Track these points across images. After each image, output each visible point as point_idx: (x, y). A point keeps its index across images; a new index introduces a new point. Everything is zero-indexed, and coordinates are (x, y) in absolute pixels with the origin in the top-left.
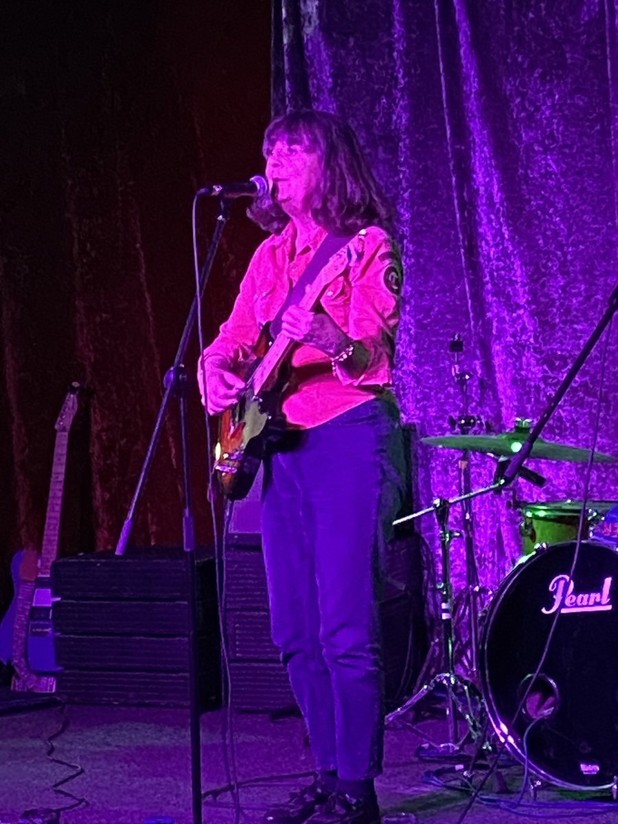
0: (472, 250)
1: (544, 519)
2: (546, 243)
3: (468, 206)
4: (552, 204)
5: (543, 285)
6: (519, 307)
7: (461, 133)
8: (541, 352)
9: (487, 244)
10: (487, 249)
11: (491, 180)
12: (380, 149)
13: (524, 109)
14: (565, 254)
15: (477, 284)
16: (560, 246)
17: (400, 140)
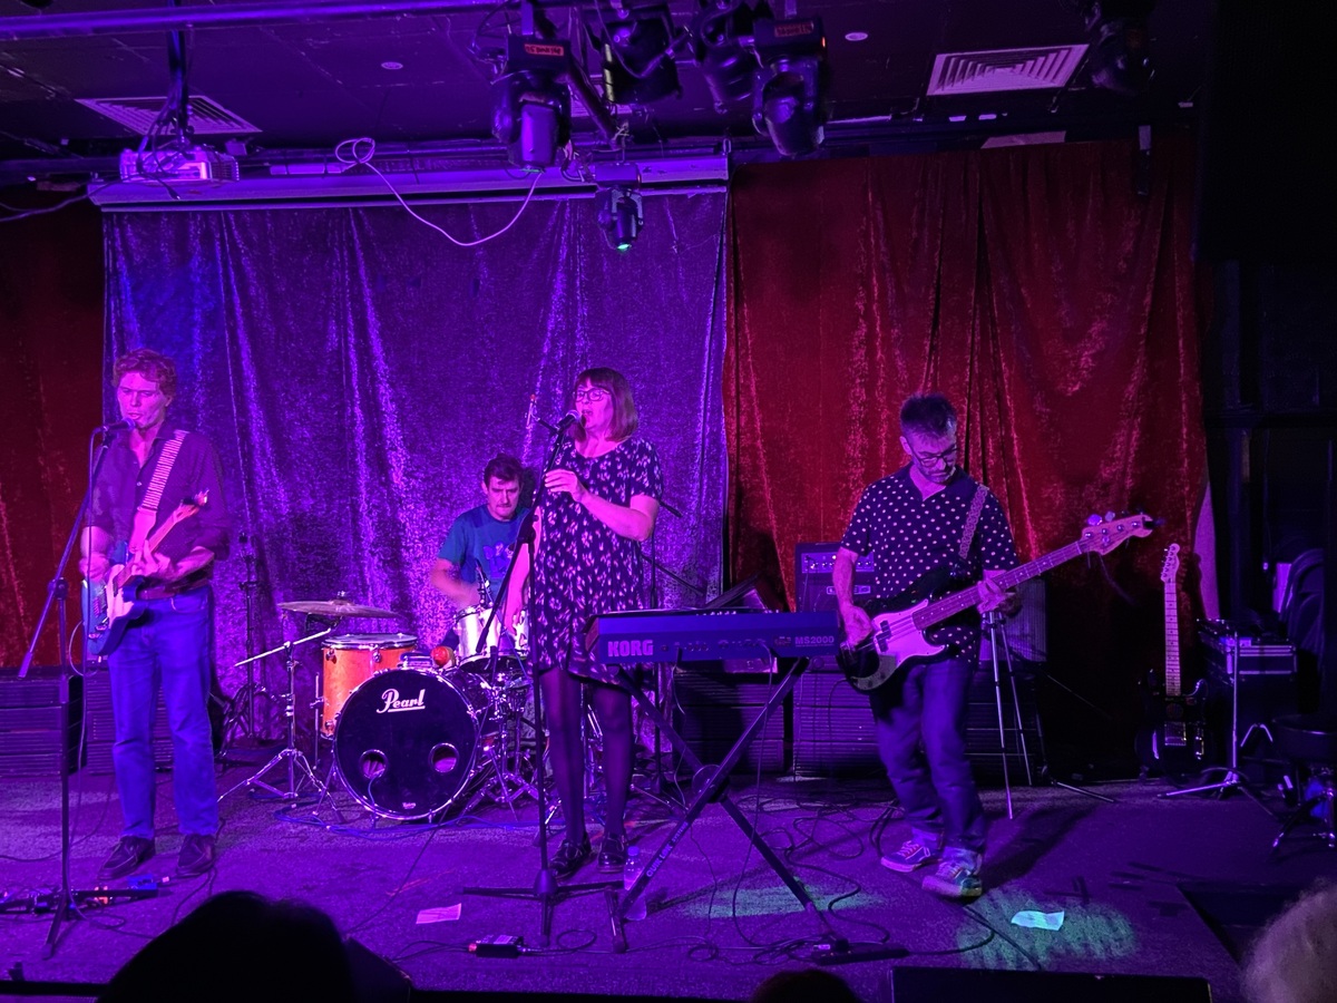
0: (250, 482)
2: (301, 479)
3: (248, 455)
4: (307, 457)
5: (299, 503)
6: (283, 516)
7: (243, 411)
8: (297, 543)
9: (260, 478)
10: (261, 481)
11: (265, 440)
12: (183, 418)
13: (287, 400)
14: (314, 486)
15: (253, 502)
16: (311, 482)
17: (198, 413)
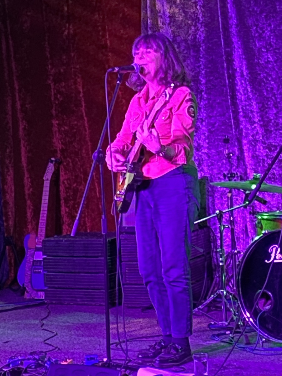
0: (234, 97)
1: (267, 219)
2: (267, 94)
3: (232, 77)
4: (270, 76)
5: (266, 113)
6: (255, 123)
7: (229, 43)
8: (265, 144)
9: (241, 94)
10: (241, 96)
11: (242, 64)
12: (192, 51)
13: (257, 32)
14: (276, 99)
15: (236, 113)
16: (274, 95)
17: (201, 46)
